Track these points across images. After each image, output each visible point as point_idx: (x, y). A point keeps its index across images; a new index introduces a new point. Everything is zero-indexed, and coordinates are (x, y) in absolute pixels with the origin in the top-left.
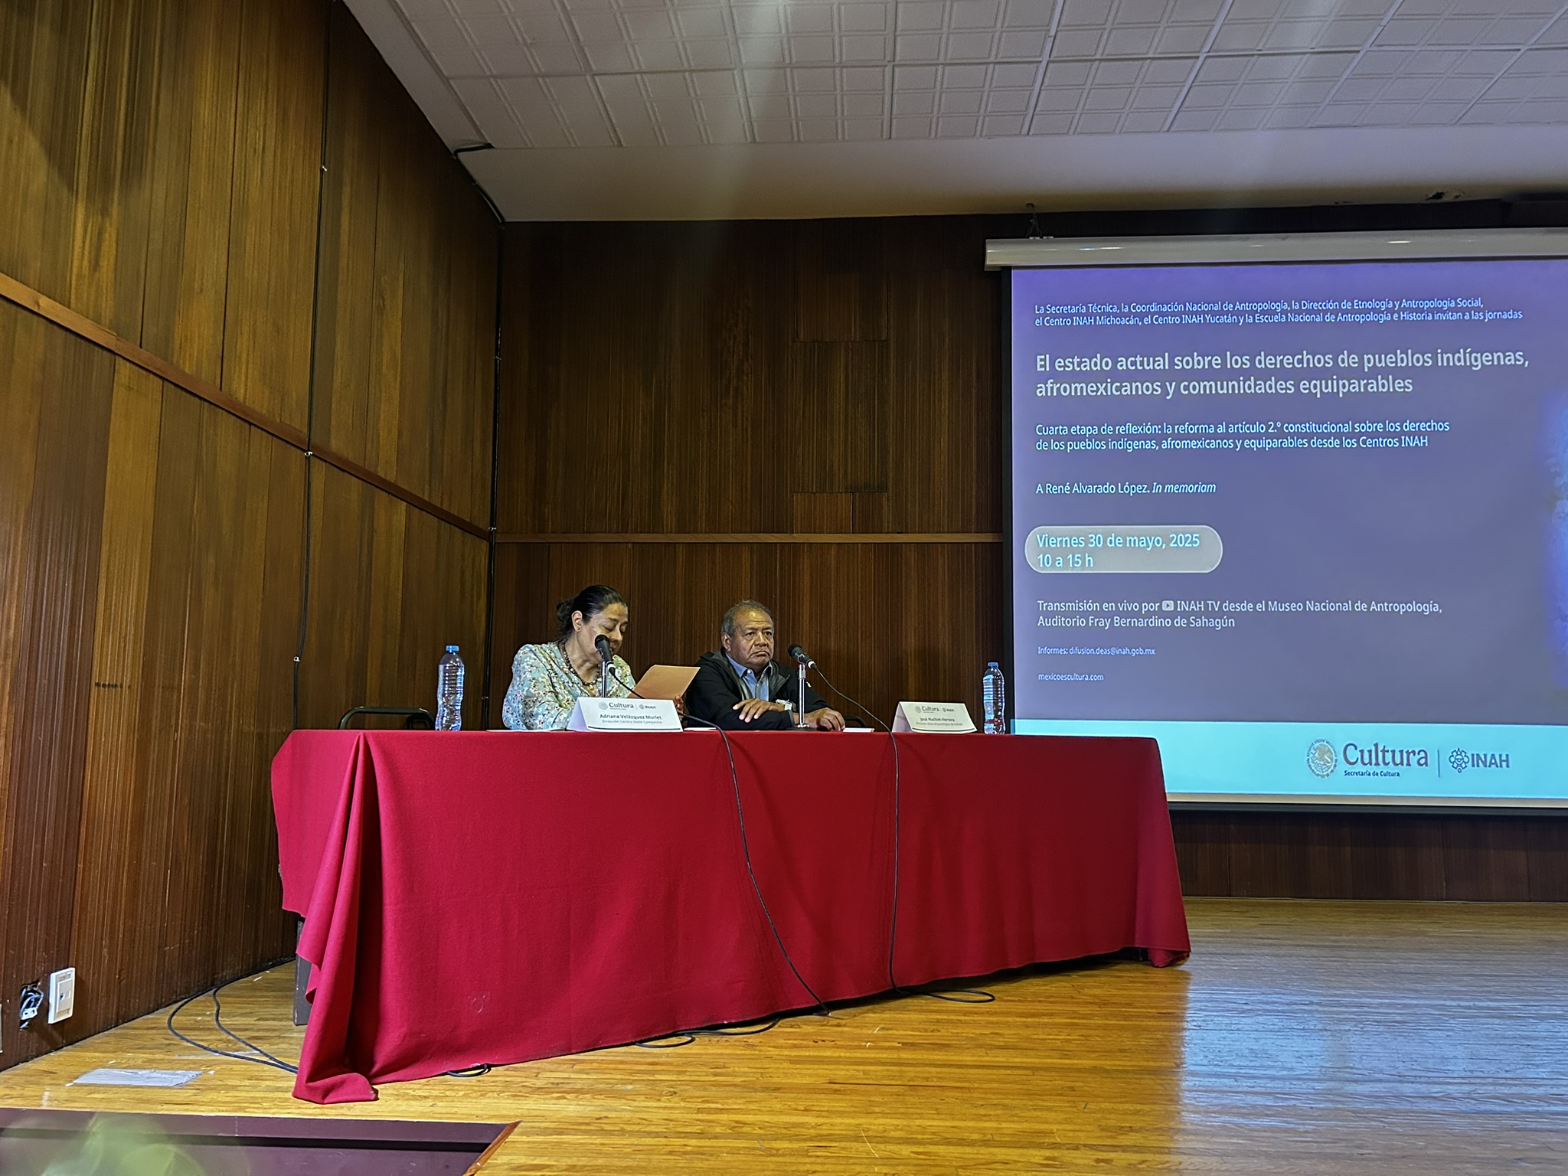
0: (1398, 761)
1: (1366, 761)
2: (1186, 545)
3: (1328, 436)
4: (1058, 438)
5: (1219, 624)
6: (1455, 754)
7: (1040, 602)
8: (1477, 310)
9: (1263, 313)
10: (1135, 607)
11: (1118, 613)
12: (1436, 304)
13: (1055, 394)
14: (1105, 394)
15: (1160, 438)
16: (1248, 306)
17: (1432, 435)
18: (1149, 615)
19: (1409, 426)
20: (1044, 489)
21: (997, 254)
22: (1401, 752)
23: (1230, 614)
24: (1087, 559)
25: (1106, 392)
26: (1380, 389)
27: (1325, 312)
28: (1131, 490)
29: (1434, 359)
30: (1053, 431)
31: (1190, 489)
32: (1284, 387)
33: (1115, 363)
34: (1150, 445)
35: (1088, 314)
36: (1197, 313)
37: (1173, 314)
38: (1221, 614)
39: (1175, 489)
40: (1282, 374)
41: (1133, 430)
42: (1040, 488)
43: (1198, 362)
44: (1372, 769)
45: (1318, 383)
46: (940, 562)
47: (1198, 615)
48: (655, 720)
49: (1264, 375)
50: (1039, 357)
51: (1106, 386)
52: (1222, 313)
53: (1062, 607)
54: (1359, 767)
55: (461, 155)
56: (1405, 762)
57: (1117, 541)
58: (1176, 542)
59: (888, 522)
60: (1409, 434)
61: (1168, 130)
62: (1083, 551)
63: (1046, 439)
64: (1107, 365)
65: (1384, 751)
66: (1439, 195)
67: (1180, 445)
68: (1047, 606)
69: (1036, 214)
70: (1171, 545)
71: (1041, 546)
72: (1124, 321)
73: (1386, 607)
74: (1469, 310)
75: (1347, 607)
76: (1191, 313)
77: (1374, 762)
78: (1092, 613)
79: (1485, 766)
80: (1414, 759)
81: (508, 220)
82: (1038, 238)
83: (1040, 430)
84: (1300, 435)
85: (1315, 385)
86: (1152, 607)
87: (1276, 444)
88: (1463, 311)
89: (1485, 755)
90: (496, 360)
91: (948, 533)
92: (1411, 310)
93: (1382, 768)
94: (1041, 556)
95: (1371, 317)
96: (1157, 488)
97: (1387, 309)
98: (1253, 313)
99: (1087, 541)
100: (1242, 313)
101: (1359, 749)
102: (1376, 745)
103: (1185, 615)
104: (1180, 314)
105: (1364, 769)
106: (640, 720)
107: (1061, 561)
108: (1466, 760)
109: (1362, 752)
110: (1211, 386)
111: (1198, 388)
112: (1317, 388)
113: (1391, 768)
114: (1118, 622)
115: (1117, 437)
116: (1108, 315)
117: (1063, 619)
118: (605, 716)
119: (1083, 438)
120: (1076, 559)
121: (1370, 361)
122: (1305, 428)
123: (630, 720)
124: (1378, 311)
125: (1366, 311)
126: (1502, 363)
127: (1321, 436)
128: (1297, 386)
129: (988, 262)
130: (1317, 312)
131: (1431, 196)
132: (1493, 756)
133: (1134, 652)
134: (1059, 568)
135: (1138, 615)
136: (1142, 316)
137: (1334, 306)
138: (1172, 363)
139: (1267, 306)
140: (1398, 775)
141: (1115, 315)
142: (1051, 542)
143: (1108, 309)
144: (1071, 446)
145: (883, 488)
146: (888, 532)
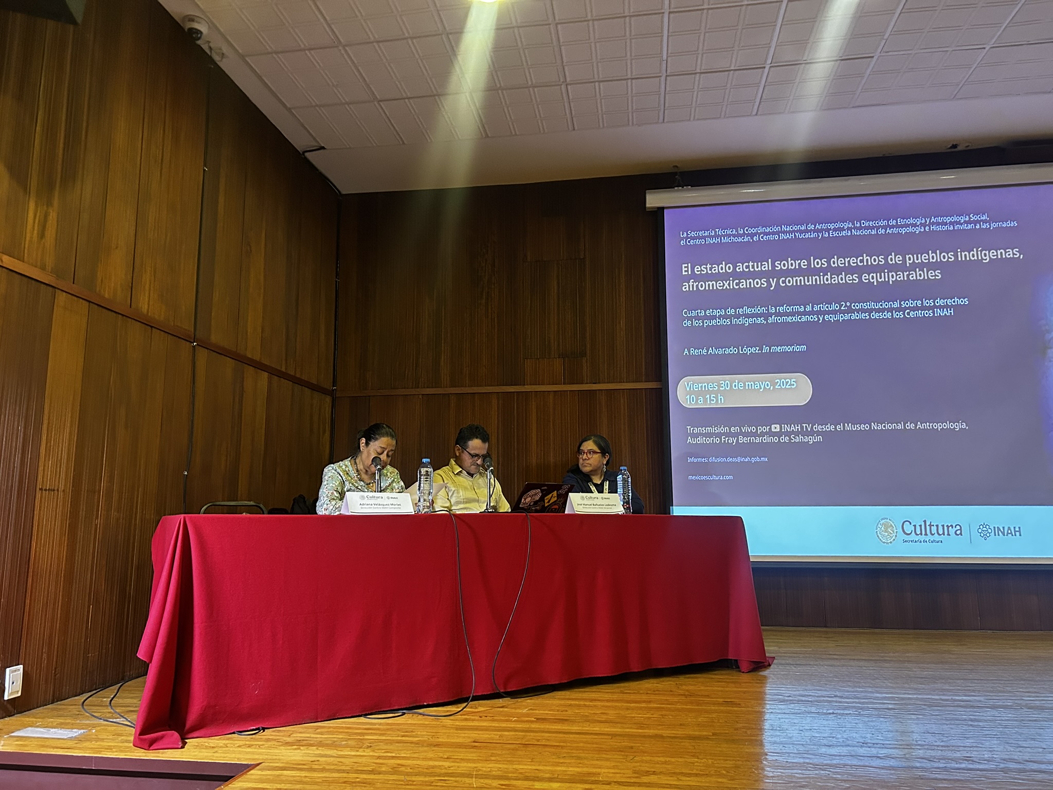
0: (941, 532)
1: (918, 532)
2: (787, 387)
3: (883, 310)
4: (698, 318)
5: (811, 440)
6: (981, 527)
7: (689, 427)
8: (985, 222)
9: (835, 230)
10: (753, 429)
11: (741, 433)
12: (955, 219)
13: (695, 289)
14: (728, 288)
15: (766, 316)
16: (824, 226)
17: (956, 307)
18: (763, 434)
19: (940, 302)
20: (689, 352)
21: (653, 200)
22: (943, 526)
23: (819, 433)
24: (719, 398)
25: (730, 286)
26: (918, 278)
27: (878, 228)
28: (748, 351)
29: (956, 256)
30: (694, 314)
31: (789, 349)
32: (851, 278)
33: (735, 268)
34: (760, 320)
35: (716, 236)
36: (791, 232)
37: (774, 233)
38: (812, 433)
39: (778, 349)
40: (850, 270)
41: (748, 311)
42: (686, 351)
43: (791, 264)
44: (923, 538)
45: (875, 275)
46: (622, 401)
47: (797, 434)
48: (396, 506)
49: (837, 271)
50: (684, 266)
51: (729, 283)
52: (806, 231)
53: (704, 430)
54: (913, 537)
55: (307, 154)
56: (946, 533)
57: (739, 386)
58: (780, 385)
59: (587, 376)
60: (940, 307)
61: (756, 115)
62: (716, 393)
63: (690, 319)
64: (729, 269)
65: (930, 525)
66: (955, 146)
67: (780, 320)
68: (693, 430)
69: (680, 172)
70: (777, 387)
71: (688, 389)
72: (740, 240)
73: (927, 426)
74: (978, 222)
75: (900, 426)
76: (784, 232)
77: (923, 533)
78: (724, 434)
79: (1004, 535)
80: (952, 531)
81: (344, 192)
82: (680, 188)
83: (686, 313)
84: (863, 311)
85: (873, 277)
86: (764, 429)
87: (847, 317)
88: (975, 222)
89: (1003, 528)
90: (336, 281)
91: (627, 382)
92: (938, 224)
93: (930, 537)
94: (688, 396)
95: (910, 230)
96: (766, 349)
97: (921, 223)
98: (828, 230)
99: (719, 386)
100: (821, 231)
101: (912, 524)
102: (925, 521)
103: (788, 434)
104: (778, 233)
105: (917, 538)
106: (386, 506)
107: (702, 400)
108: (990, 531)
109: (915, 526)
110: (800, 280)
111: (792, 281)
112: (874, 278)
113: (936, 537)
114: (742, 440)
115: (738, 316)
116: (729, 236)
117: (704, 438)
118: (363, 504)
119: (714, 317)
120: (712, 398)
121: (910, 259)
122: (866, 306)
123: (379, 506)
124: (915, 225)
125: (907, 226)
126: (1004, 257)
127: (878, 311)
128: (860, 278)
129: (648, 205)
130: (872, 228)
131: (949, 146)
132: (1009, 528)
133: (753, 460)
134: (701, 404)
135: (755, 435)
136: (752, 235)
137: (884, 223)
138: (774, 266)
139: (838, 225)
140: (941, 542)
141: (734, 236)
142: (694, 387)
143: (729, 232)
144: (707, 323)
145: (583, 354)
146: (587, 383)
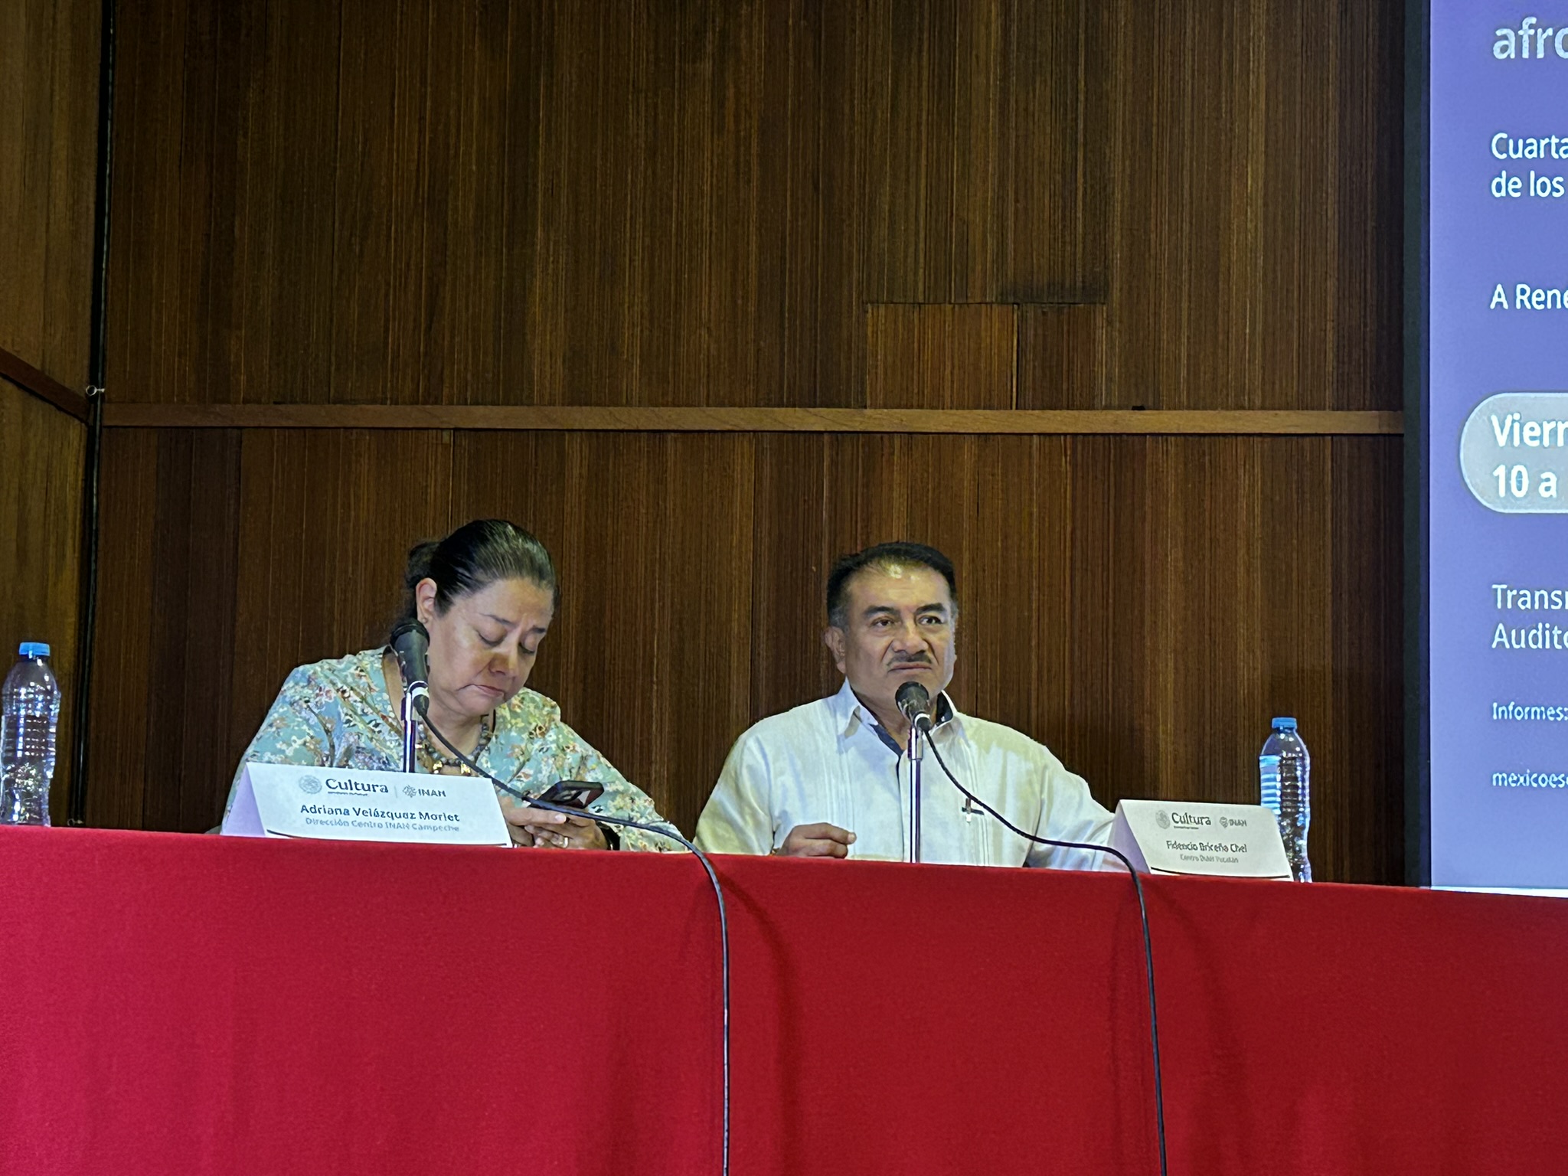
4: (1547, 167)
7: (1500, 587)
13: (1540, 55)
20: (1511, 298)
30: (1533, 149)
42: (1499, 297)
46: (1244, 480)
48: (444, 823)
53: (1557, 600)
59: (1110, 380)
63: (1519, 168)
68: (1515, 599)
71: (1502, 440)
83: (1503, 147)
91: (1263, 408)
94: (1501, 471)
106: (402, 821)
107: (1553, 483)
117: (1556, 632)
118: (315, 810)
123: (378, 820)
134: (1549, 501)
142: (1527, 433)
145: (1095, 291)
146: (1108, 407)
